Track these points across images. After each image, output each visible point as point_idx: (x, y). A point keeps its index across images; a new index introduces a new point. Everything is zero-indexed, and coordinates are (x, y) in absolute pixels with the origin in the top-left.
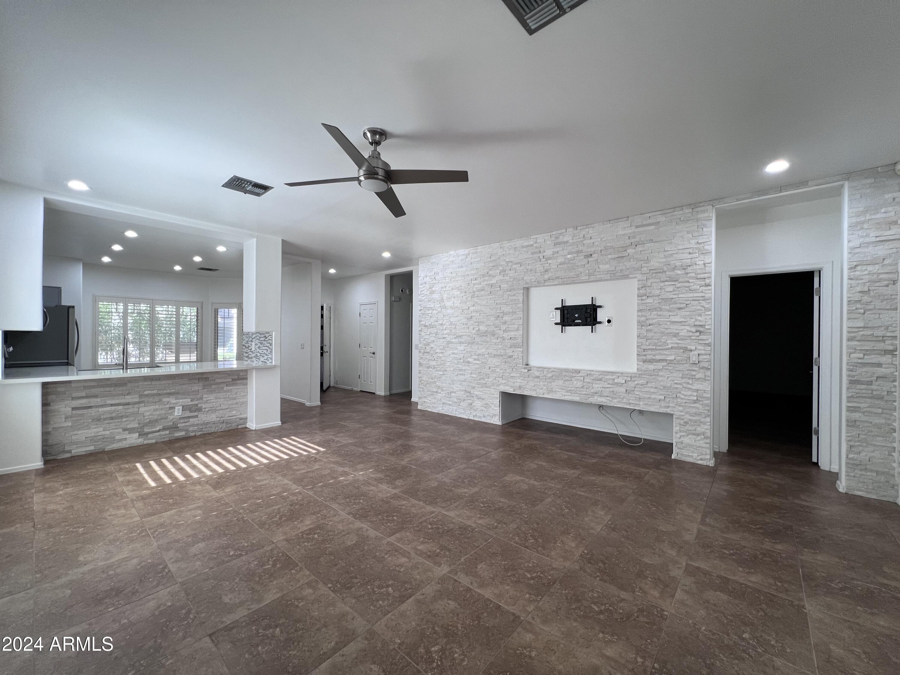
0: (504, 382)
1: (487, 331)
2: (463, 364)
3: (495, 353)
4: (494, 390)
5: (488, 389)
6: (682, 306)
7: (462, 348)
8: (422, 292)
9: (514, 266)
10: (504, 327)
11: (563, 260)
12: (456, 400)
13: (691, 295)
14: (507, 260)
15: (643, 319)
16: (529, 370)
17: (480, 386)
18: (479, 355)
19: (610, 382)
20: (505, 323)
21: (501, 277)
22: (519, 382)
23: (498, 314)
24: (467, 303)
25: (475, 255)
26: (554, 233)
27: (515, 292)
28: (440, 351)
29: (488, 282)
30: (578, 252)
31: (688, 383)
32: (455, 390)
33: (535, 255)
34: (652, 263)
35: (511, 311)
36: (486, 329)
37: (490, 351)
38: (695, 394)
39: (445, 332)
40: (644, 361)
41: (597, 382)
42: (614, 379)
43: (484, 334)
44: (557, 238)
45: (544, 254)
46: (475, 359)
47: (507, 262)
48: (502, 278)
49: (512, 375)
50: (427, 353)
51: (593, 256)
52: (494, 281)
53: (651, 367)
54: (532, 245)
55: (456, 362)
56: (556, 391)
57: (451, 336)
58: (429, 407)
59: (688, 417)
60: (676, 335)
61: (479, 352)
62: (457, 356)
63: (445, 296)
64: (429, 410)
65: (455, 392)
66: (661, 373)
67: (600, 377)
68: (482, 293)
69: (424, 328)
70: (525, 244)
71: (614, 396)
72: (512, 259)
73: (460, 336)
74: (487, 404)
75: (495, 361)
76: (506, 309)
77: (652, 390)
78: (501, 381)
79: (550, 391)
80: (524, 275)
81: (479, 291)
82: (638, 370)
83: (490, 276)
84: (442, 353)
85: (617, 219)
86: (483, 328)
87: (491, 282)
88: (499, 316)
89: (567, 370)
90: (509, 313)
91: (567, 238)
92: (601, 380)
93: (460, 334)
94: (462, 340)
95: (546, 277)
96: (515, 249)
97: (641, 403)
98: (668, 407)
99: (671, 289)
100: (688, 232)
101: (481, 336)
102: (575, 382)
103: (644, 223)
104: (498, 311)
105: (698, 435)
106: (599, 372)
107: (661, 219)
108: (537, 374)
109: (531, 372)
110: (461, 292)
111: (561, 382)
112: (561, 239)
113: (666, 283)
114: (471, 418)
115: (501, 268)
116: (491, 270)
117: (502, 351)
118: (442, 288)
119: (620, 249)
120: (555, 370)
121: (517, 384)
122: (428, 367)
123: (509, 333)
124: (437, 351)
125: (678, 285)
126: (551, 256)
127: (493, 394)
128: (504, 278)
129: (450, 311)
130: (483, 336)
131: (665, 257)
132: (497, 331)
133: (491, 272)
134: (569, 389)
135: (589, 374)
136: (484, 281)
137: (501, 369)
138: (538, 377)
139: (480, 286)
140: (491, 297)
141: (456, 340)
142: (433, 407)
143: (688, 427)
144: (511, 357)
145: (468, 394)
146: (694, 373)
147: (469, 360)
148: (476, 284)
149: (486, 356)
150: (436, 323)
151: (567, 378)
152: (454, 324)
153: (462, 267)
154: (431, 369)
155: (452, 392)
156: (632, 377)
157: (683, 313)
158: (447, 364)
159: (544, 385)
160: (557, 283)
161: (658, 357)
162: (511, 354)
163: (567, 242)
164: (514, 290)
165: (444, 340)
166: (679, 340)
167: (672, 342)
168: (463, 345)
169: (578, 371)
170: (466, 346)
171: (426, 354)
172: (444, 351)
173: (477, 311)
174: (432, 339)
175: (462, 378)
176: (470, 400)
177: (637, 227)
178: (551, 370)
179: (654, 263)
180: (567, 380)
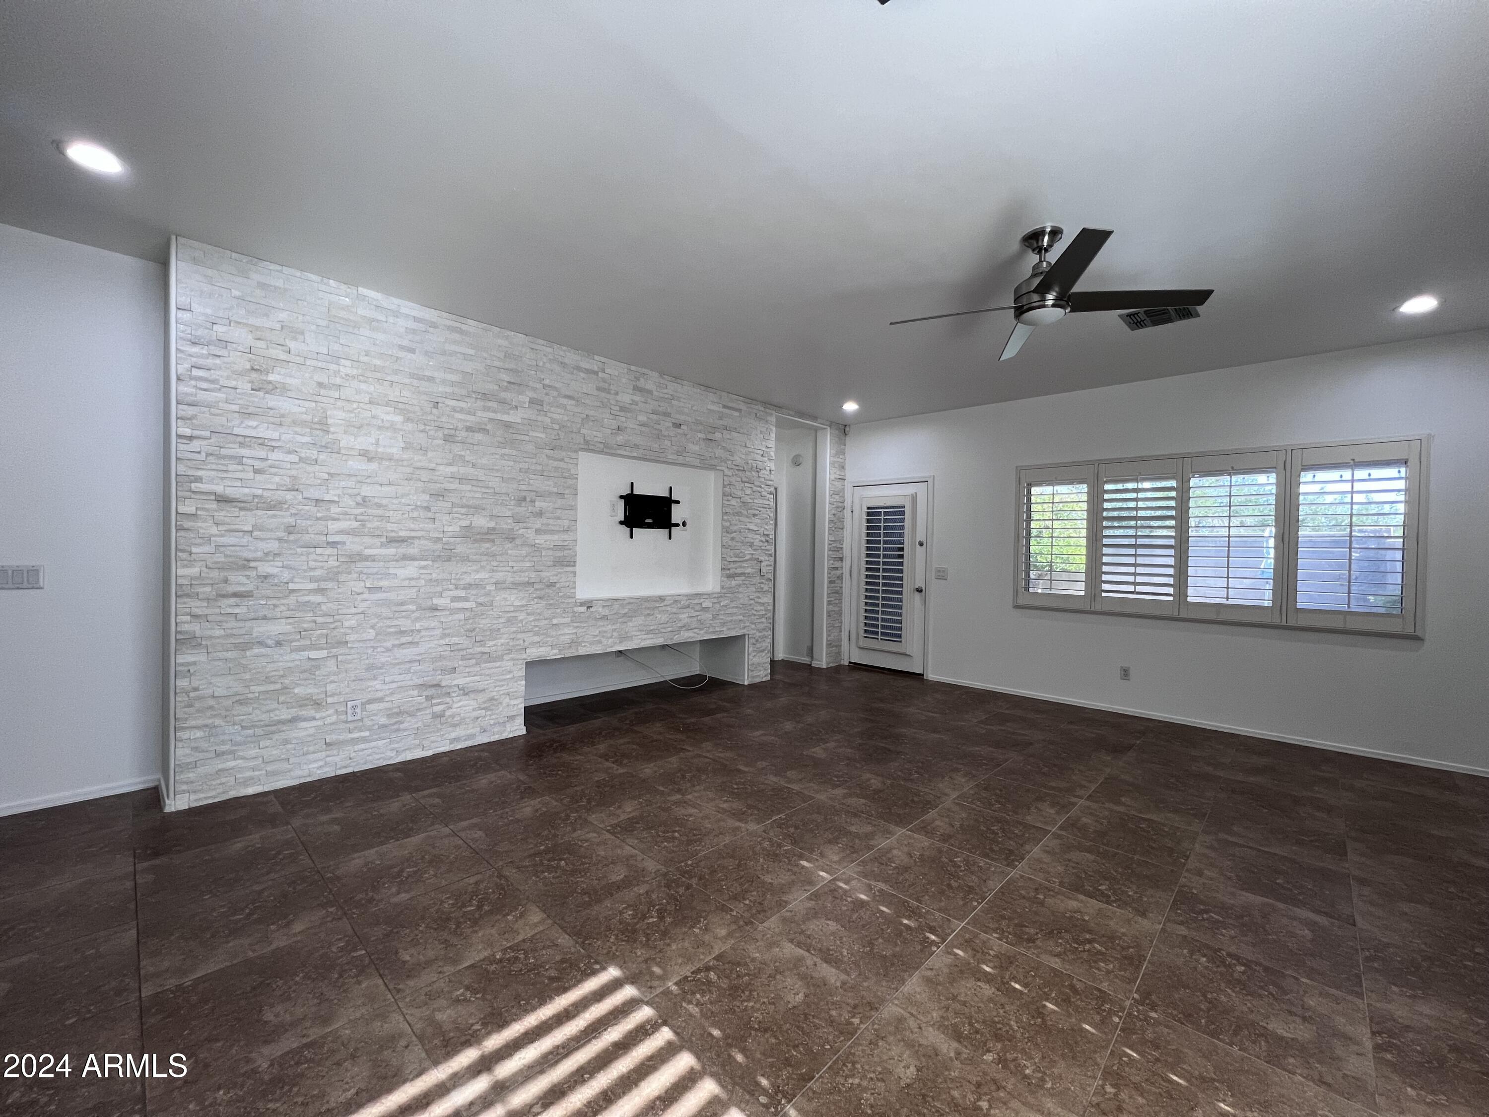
0: (536, 639)
1: (494, 529)
2: (417, 614)
3: (518, 579)
4: (510, 663)
5: (498, 664)
6: (757, 512)
7: (410, 570)
8: (196, 372)
9: (565, 401)
10: (538, 523)
11: (645, 419)
12: (383, 720)
13: (761, 502)
14: (547, 382)
15: (728, 524)
16: (588, 607)
17: (474, 661)
18: (469, 586)
19: (697, 608)
20: (540, 514)
21: (531, 414)
22: (567, 634)
23: (524, 494)
24: (430, 454)
25: (457, 336)
26: (633, 368)
27: (564, 453)
28: (314, 586)
29: (499, 416)
30: (667, 414)
31: (759, 598)
32: (379, 694)
33: (603, 395)
34: (736, 457)
35: (555, 490)
36: (492, 524)
37: (500, 576)
38: (762, 608)
39: (333, 526)
40: (729, 576)
41: (685, 611)
42: (701, 604)
43: (488, 535)
44: (638, 379)
45: (619, 398)
46: (454, 599)
47: (545, 386)
48: (534, 418)
49: (555, 621)
50: (235, 595)
51: (682, 427)
52: (514, 417)
53: (734, 583)
54: (596, 373)
55: (385, 611)
56: (632, 637)
57: (368, 540)
58: (246, 783)
59: (758, 634)
60: (751, 545)
61: (468, 579)
62: (392, 596)
63: (337, 416)
64: (251, 791)
65: (381, 700)
66: (740, 589)
67: (687, 603)
68: (478, 436)
69: (214, 506)
70: (584, 365)
71: (701, 626)
72: (558, 385)
73: (402, 540)
74: (492, 699)
75: (514, 598)
76: (538, 483)
77: (735, 610)
78: (530, 638)
79: (623, 638)
80: (583, 424)
81: (469, 429)
82: (722, 587)
83: (502, 402)
84: (320, 591)
85: (707, 387)
86: (481, 522)
87: (505, 418)
88: (524, 499)
89: (647, 599)
90: (550, 494)
91: (650, 386)
92: (688, 607)
93: (402, 534)
94: (413, 551)
95: (620, 439)
96: (563, 364)
97: (725, 629)
98: (744, 628)
99: (749, 492)
100: (761, 432)
101: (476, 541)
102: (659, 616)
103: (731, 405)
104: (524, 487)
105: (763, 651)
106: (687, 595)
107: (743, 406)
108: (606, 612)
109: (592, 609)
110: (408, 420)
111: (639, 620)
112: (642, 383)
113: (746, 485)
114: (445, 748)
115: (531, 394)
116: (506, 390)
117: (533, 575)
118: (320, 385)
119: (710, 429)
120: (632, 601)
121: (567, 639)
122: (244, 647)
123: (548, 537)
124: (291, 586)
125: (755, 488)
126: (627, 406)
127: (510, 672)
128: (540, 418)
129: (357, 465)
130: (482, 540)
131: (746, 454)
132: (521, 531)
133: (503, 395)
134: (652, 628)
135: (676, 600)
136: (486, 409)
137: (528, 614)
138: (604, 618)
139: (472, 418)
140: (507, 451)
141: (391, 551)
142: (274, 773)
143: (758, 645)
144: (552, 585)
145: (432, 691)
146: (762, 586)
147: (435, 601)
148: (462, 411)
149: (488, 587)
150: (289, 496)
151: (648, 612)
152: (379, 506)
153: (412, 351)
154: (263, 650)
155: (370, 702)
156: (720, 596)
157: (757, 520)
158: (346, 624)
159: (614, 630)
160: (635, 455)
161: (739, 571)
162: (554, 579)
163: (650, 392)
164: (561, 448)
165: (329, 551)
166: (755, 550)
167: (748, 551)
168: (416, 563)
169: (661, 599)
170: (424, 567)
171: (232, 601)
172: (330, 585)
173: (462, 480)
174: (274, 546)
175: (408, 653)
176: (439, 704)
177: (724, 407)
178: (625, 603)
179: (738, 459)
180: (649, 615)
